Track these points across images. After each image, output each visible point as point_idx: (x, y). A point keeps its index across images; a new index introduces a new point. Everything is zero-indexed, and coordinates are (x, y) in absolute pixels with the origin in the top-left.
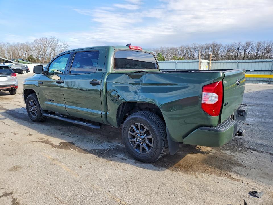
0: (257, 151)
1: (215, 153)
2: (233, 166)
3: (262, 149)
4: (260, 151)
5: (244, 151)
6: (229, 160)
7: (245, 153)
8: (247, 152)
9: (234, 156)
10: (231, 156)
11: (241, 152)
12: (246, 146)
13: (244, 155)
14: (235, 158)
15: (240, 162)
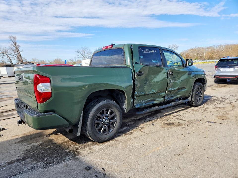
0: (14, 161)
1: (43, 138)
2: (22, 139)
3: (11, 167)
4: (12, 163)
5: (26, 153)
6: (29, 141)
7: (23, 152)
8: (22, 154)
9: (29, 144)
10: (30, 143)
11: (28, 151)
12: (29, 160)
13: (23, 150)
14: (27, 144)
15: (20, 144)
